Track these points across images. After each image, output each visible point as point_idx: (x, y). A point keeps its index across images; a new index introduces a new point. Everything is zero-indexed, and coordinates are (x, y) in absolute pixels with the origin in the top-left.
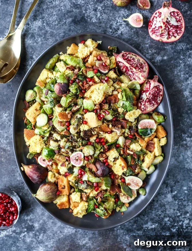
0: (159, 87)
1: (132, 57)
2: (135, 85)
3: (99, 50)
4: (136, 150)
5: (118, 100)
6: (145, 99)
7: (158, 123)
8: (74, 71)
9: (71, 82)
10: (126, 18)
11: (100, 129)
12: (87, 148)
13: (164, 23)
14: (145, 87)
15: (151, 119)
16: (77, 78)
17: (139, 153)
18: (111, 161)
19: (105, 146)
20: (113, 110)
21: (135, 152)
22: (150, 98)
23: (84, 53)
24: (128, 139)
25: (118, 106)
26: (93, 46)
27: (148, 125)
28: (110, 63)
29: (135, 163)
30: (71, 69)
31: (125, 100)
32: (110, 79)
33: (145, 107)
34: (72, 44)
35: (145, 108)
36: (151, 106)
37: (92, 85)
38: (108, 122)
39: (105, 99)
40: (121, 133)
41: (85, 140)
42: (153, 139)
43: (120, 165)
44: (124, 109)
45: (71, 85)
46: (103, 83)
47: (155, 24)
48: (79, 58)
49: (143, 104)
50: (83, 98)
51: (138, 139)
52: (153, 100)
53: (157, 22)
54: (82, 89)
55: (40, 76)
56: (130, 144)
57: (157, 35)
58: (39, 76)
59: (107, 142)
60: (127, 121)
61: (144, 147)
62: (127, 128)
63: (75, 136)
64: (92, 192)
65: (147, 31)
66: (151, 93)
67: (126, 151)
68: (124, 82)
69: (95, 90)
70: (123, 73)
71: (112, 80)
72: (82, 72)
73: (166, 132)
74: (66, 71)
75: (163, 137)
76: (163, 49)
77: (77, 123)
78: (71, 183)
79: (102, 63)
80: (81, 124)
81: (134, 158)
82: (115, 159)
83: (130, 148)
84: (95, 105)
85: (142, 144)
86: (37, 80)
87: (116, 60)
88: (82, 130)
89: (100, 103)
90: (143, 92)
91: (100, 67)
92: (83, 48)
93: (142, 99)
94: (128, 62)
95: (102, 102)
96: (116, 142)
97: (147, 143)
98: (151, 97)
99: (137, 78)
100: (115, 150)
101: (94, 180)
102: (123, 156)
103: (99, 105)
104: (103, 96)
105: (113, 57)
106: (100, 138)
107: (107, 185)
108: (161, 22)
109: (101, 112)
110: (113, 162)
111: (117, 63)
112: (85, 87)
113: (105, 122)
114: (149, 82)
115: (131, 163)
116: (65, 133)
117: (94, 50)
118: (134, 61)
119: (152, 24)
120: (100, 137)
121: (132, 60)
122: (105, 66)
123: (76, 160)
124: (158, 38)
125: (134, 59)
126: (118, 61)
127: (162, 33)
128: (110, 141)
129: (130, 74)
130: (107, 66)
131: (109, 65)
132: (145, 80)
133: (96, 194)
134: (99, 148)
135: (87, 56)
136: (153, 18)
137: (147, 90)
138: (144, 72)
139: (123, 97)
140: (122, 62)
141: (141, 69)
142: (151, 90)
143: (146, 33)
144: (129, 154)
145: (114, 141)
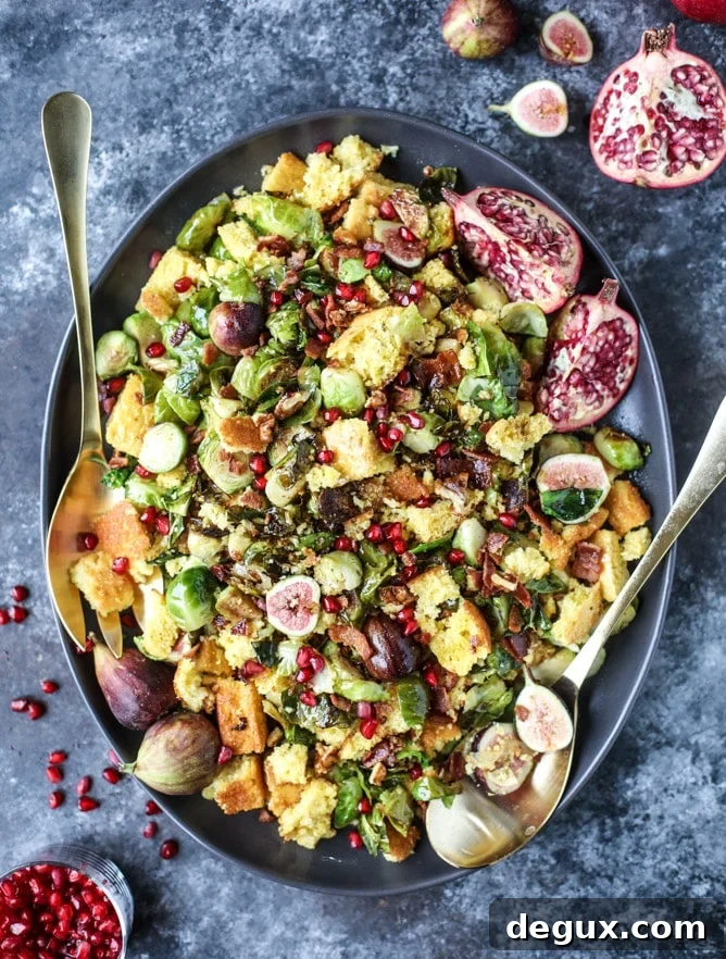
0: (621, 328)
1: (515, 207)
2: (529, 320)
3: (387, 181)
4: (527, 575)
5: (461, 374)
6: (564, 372)
7: (618, 469)
8: (289, 260)
9: (275, 300)
10: (502, 104)
11: (388, 488)
12: (335, 560)
13: (650, 113)
14: (565, 327)
15: (590, 453)
16: (298, 285)
17: (542, 588)
18: (427, 616)
19: (405, 557)
20: (439, 411)
21: (524, 585)
22: (587, 369)
23: (327, 190)
24: (496, 531)
25: (460, 396)
26: (365, 162)
27: (577, 476)
28: (431, 228)
29: (523, 627)
30: (276, 249)
31: (488, 373)
32: (428, 293)
33: (565, 405)
34: (283, 156)
35: (564, 409)
36: (589, 401)
37: (359, 313)
38: (417, 462)
39: (407, 368)
40: (470, 505)
41: (327, 530)
42: (595, 533)
43: (465, 633)
44: (481, 410)
45: (274, 310)
46: (400, 304)
47: (616, 120)
48: (309, 206)
49: (557, 392)
50: (322, 363)
51: (535, 531)
52: (597, 379)
53: (623, 112)
54: (318, 329)
55: (153, 276)
56: (506, 550)
57: (626, 163)
58: (150, 276)
59: (413, 540)
60: (495, 459)
61: (558, 564)
62: (493, 487)
63: (287, 515)
64: (352, 742)
65: (586, 148)
66: (591, 349)
67: (489, 577)
68: (485, 307)
69: (367, 332)
70: (481, 270)
71: (437, 295)
72: (319, 262)
73: (647, 507)
74: (255, 256)
75: (636, 525)
76: (650, 218)
77: (294, 460)
78: (267, 708)
79: (400, 230)
80: (312, 464)
81: (520, 607)
82: (445, 610)
83: (503, 566)
84: (368, 392)
85: (551, 550)
86: (144, 290)
87: (453, 217)
88: (313, 488)
89: (388, 382)
90: (560, 348)
91: (389, 242)
92: (323, 168)
93: (554, 374)
94: (501, 225)
95: (397, 380)
96: (449, 542)
97: (572, 549)
98: (592, 363)
99: (534, 290)
100: (443, 572)
101: (359, 691)
102: (477, 598)
103: (382, 391)
104: (400, 355)
105: (443, 208)
106: (386, 524)
107: (410, 713)
108: (639, 109)
109: (391, 420)
110: (437, 619)
111: (457, 232)
112: (331, 320)
113: (406, 462)
114: (584, 304)
115: (507, 625)
116: (247, 499)
117: (369, 178)
118: (526, 223)
119: (605, 120)
120: (385, 519)
121: (519, 220)
122: (409, 241)
123: (290, 608)
124: (629, 174)
125: (523, 215)
126: (462, 224)
127: (645, 153)
128: (425, 539)
129: (507, 275)
130: (419, 240)
131: (426, 237)
132: (566, 294)
133: (368, 749)
134: (383, 565)
135: (342, 203)
136: (607, 99)
137: (574, 336)
138: (565, 264)
139: (477, 361)
140: (475, 227)
141: (552, 253)
142: (588, 338)
143: (581, 159)
144: (498, 591)
145: (440, 535)
